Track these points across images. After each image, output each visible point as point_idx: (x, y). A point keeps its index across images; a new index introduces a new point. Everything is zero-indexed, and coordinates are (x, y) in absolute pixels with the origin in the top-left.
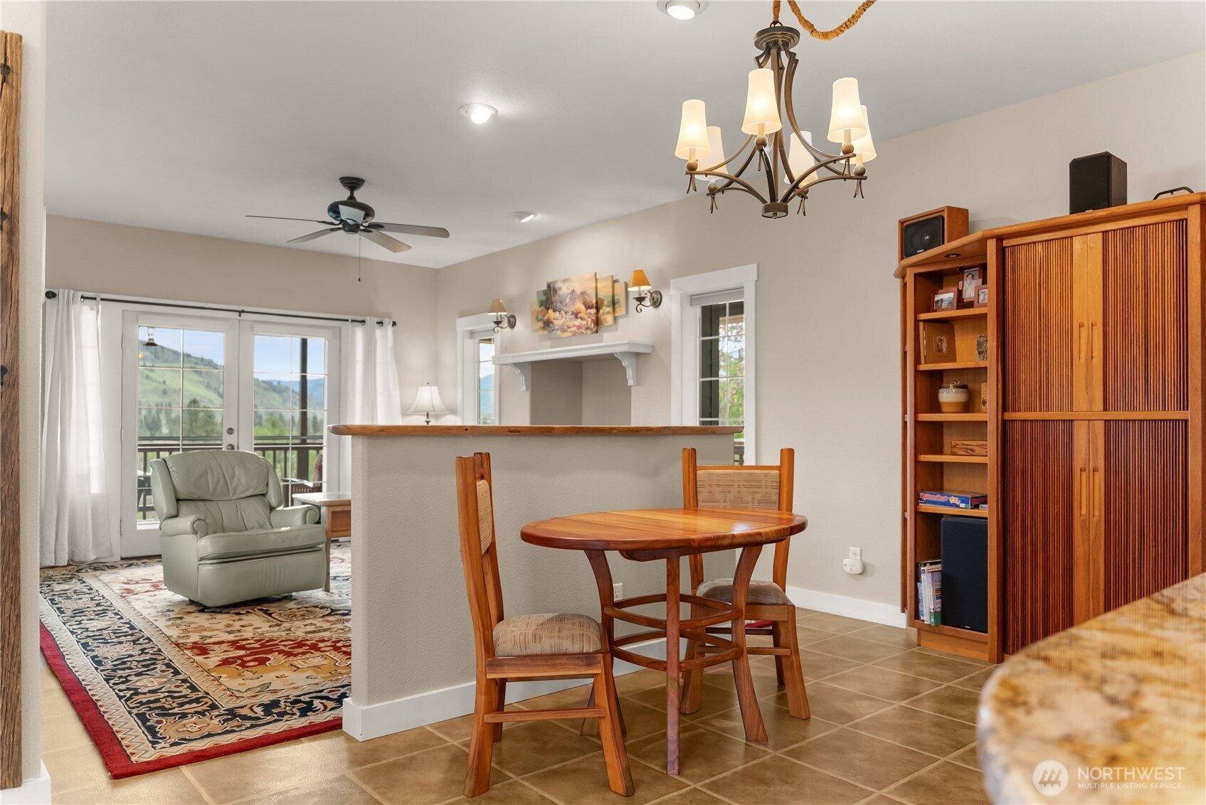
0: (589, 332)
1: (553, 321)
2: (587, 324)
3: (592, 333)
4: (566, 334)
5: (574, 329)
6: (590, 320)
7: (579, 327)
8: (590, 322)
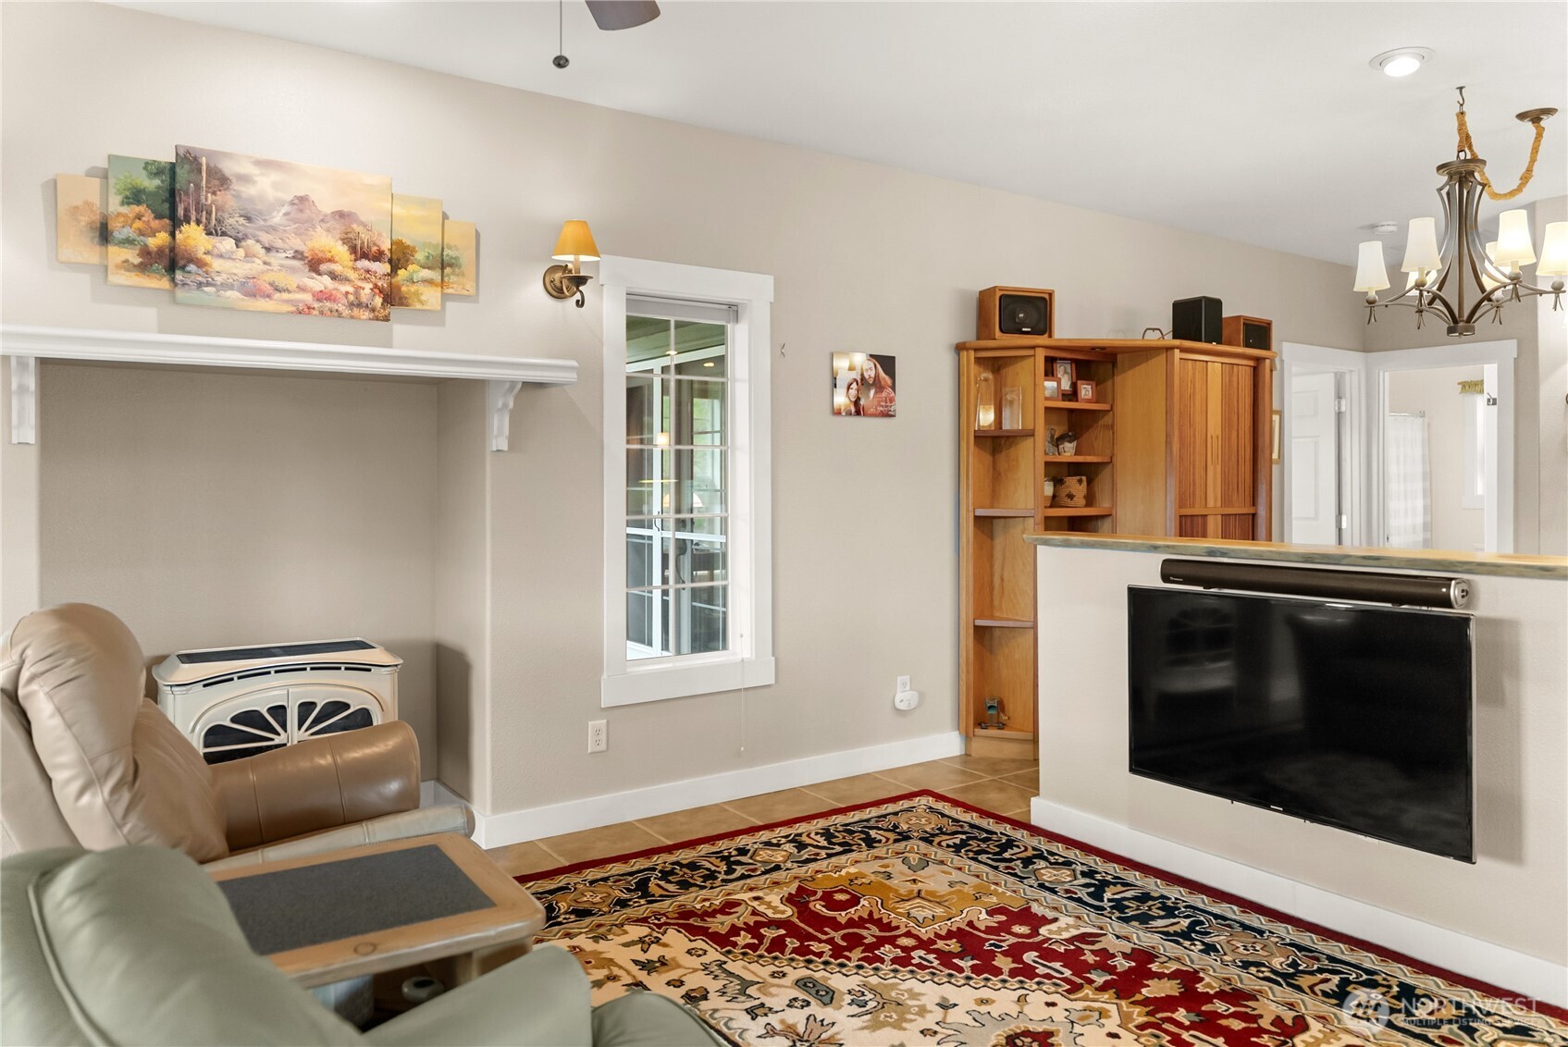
0: (366, 315)
1: (208, 259)
2: (357, 294)
3: (377, 319)
4: (262, 304)
5: (307, 298)
6: (368, 286)
7: (322, 296)
8: (367, 291)
